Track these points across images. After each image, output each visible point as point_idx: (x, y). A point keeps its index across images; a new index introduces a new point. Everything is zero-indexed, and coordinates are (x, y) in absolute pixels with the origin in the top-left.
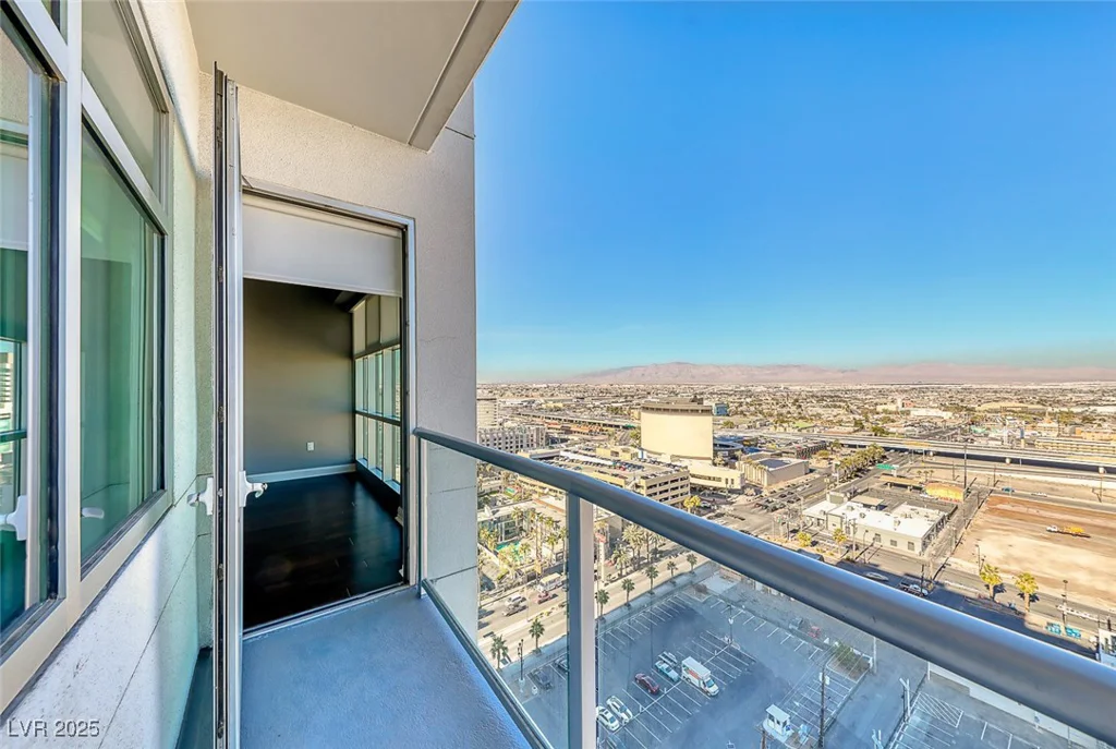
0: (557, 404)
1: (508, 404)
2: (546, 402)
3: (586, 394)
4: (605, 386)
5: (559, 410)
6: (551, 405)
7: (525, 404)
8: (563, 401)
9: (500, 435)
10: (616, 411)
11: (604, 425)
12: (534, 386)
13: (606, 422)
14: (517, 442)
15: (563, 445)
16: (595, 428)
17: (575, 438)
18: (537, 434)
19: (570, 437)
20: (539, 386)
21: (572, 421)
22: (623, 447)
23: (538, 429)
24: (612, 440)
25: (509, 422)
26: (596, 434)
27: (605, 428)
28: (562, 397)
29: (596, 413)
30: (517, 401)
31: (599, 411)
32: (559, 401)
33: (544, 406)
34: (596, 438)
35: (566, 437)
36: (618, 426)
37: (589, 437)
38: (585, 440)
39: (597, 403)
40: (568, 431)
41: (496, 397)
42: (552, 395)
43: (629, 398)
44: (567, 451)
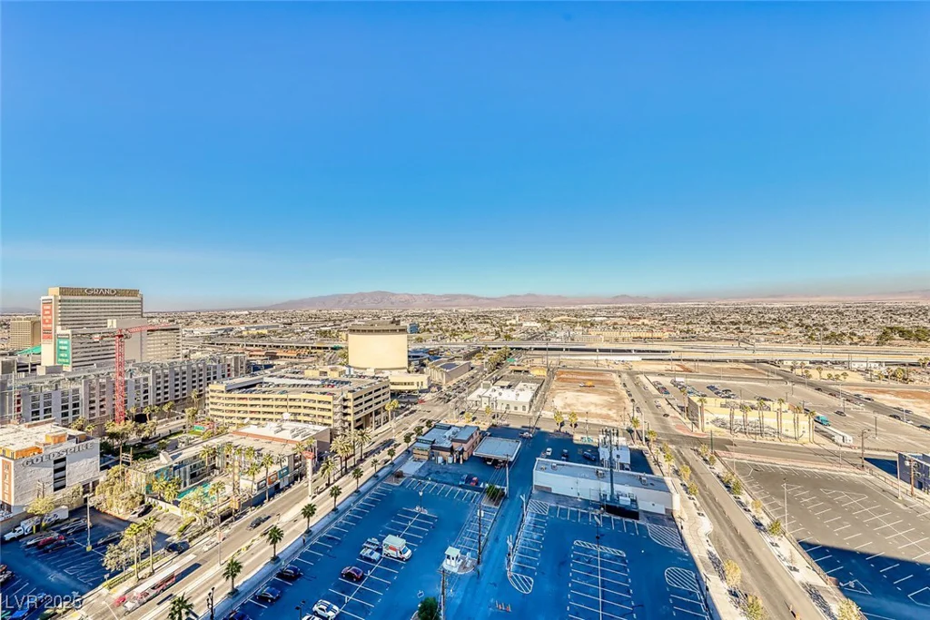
0: (260, 331)
1: (197, 332)
2: (247, 329)
3: (294, 320)
4: (314, 312)
5: (264, 336)
6: (253, 331)
7: (219, 332)
8: (267, 327)
9: (184, 368)
10: (324, 334)
11: (313, 348)
12: (233, 313)
13: (314, 345)
14: (208, 374)
15: (267, 371)
16: (303, 352)
17: (282, 363)
18: (236, 363)
19: (275, 362)
20: (238, 313)
21: (278, 347)
22: (331, 366)
23: (236, 358)
24: (321, 361)
25: (198, 354)
26: (305, 357)
27: (313, 351)
28: (267, 323)
29: (304, 337)
30: (208, 330)
31: (307, 336)
32: (263, 328)
33: (245, 333)
34: (305, 361)
35: (271, 362)
36: (327, 348)
37: (297, 360)
38: (292, 364)
39: (305, 328)
40: (274, 357)
41: (180, 326)
42: (255, 322)
43: (337, 322)
44: (270, 376)
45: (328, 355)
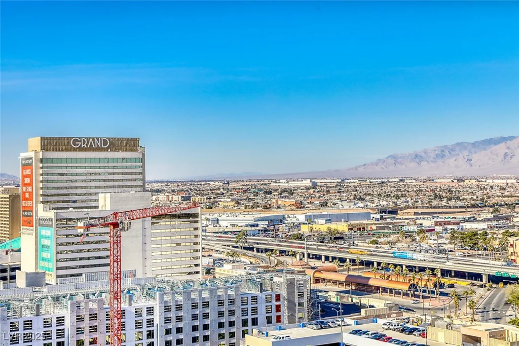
45: (481, 294)
